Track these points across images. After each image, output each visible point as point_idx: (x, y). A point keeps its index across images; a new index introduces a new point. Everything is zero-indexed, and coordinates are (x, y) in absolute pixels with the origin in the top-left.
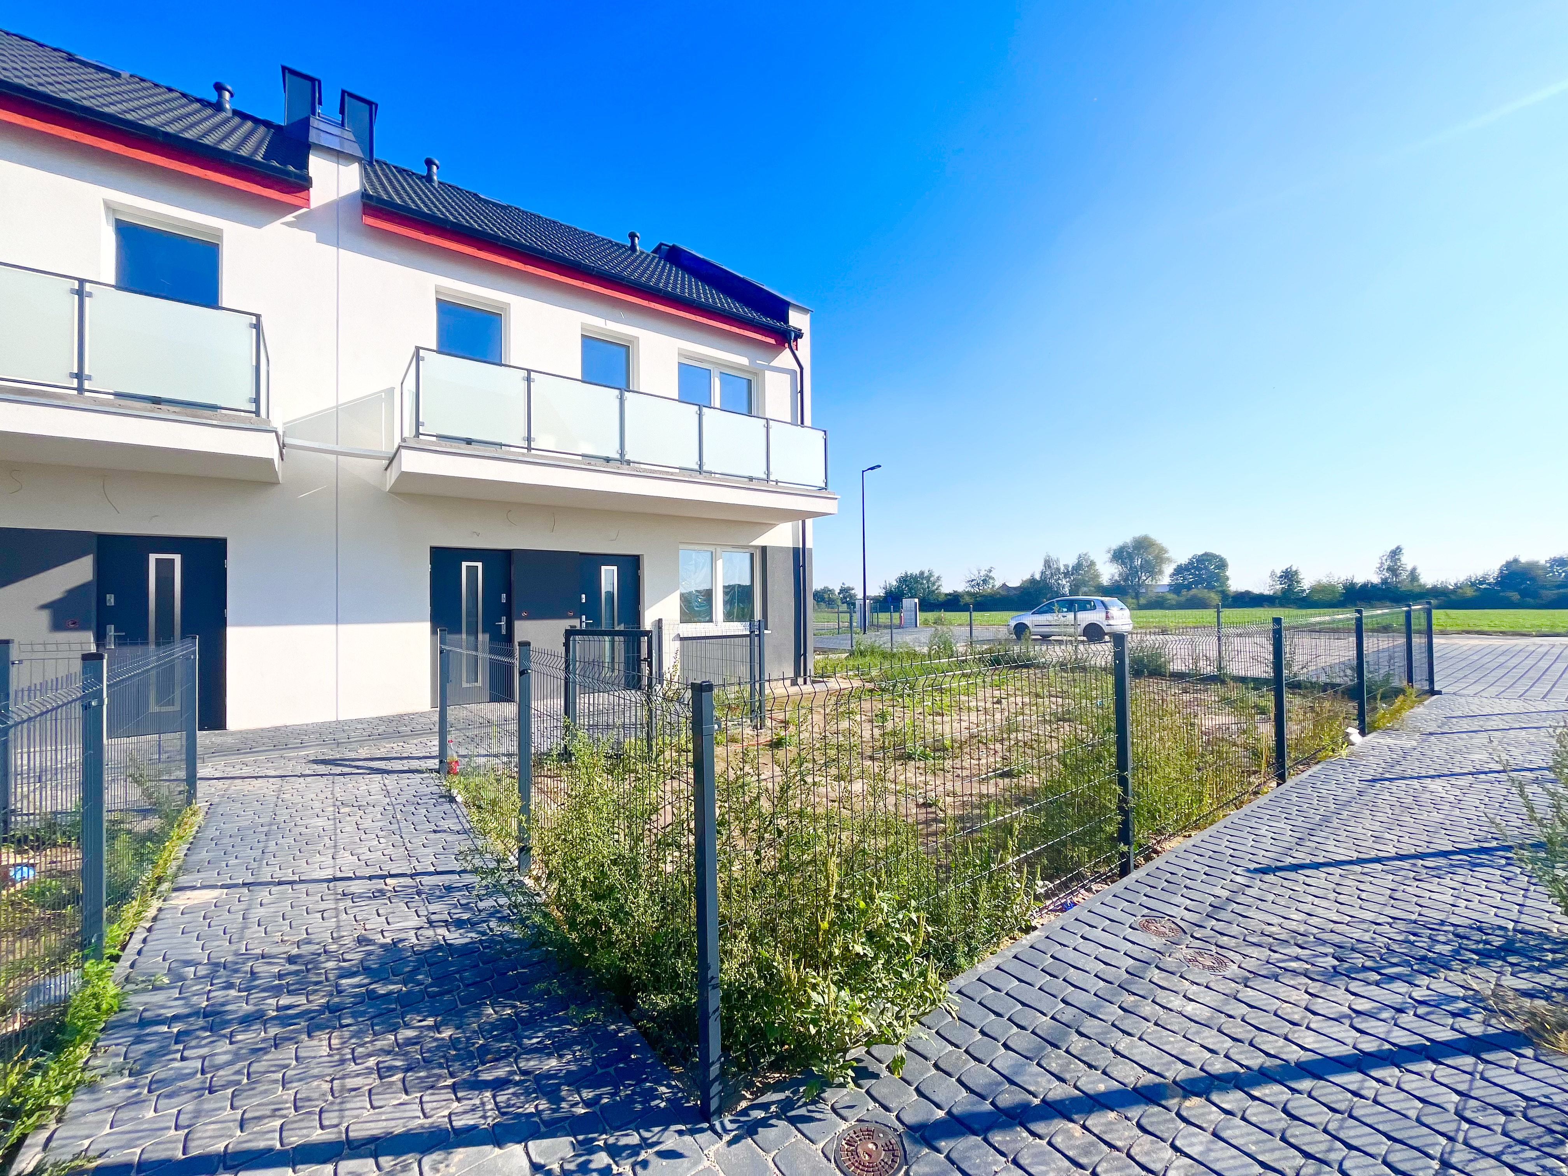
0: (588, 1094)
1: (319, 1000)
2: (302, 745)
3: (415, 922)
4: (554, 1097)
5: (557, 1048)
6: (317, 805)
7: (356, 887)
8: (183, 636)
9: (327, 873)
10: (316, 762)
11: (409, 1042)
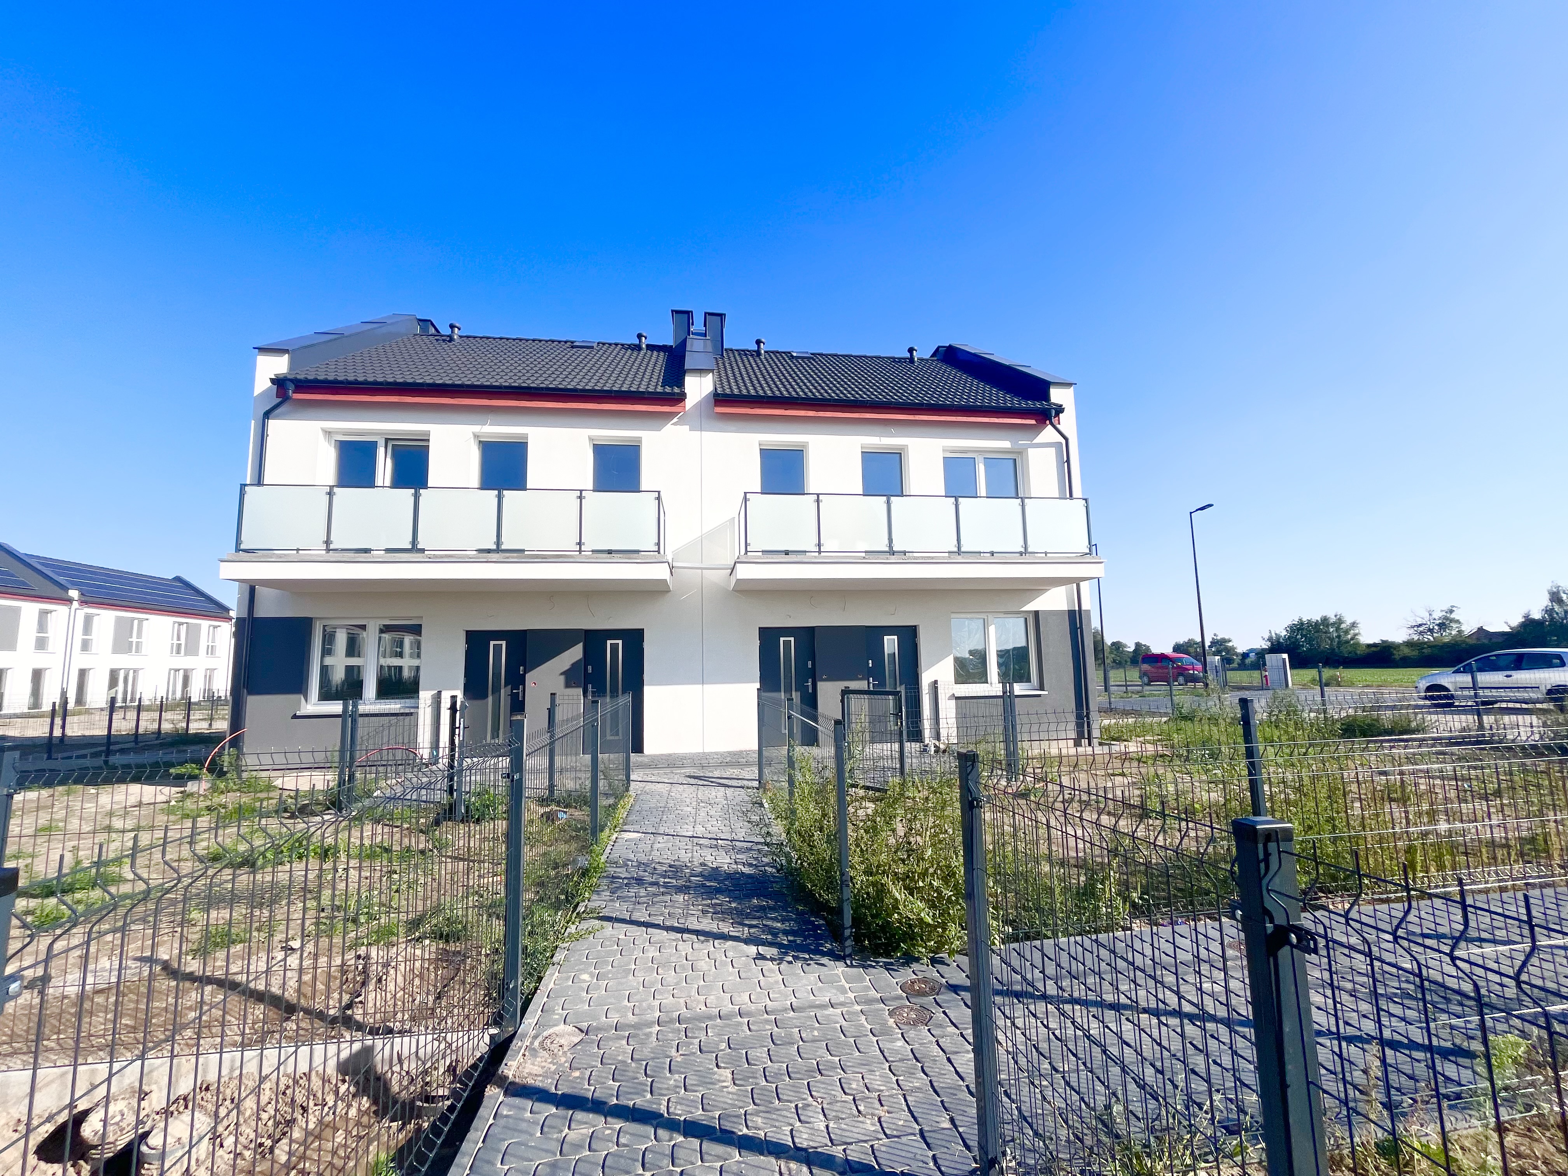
0: (790, 938)
1: (681, 882)
2: (683, 766)
3: (729, 861)
4: (775, 935)
5: (783, 921)
6: (688, 800)
7: (702, 841)
8: (623, 693)
9: (690, 834)
10: (690, 777)
11: (716, 904)
